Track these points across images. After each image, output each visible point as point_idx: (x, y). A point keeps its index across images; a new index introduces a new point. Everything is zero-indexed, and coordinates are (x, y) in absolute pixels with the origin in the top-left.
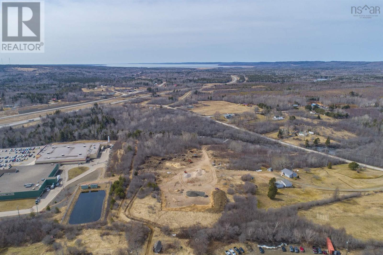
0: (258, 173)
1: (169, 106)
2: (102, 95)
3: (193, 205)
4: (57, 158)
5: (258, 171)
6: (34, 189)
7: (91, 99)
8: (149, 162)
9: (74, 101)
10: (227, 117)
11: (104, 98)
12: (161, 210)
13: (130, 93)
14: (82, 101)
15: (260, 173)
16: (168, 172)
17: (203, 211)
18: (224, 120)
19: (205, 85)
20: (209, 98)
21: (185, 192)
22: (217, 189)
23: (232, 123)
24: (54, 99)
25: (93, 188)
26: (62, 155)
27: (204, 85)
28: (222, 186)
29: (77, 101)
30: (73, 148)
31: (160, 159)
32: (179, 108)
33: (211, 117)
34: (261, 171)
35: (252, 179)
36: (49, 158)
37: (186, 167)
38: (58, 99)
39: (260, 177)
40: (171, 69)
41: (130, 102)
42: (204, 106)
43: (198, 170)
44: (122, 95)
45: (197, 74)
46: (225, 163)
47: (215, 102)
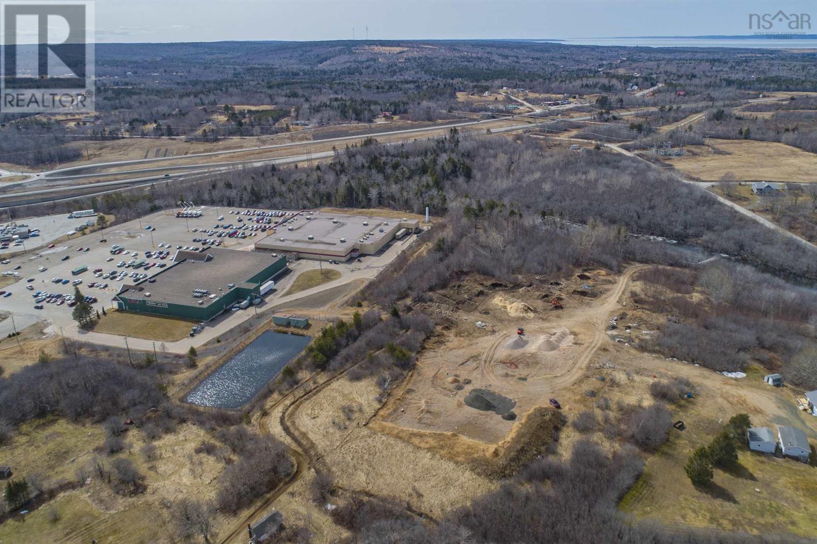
0: (726, 382)
1: (621, 147)
2: (486, 110)
3: (449, 433)
4: (297, 241)
5: (730, 375)
6: (202, 304)
7: (460, 118)
8: (454, 286)
9: (423, 120)
10: (760, 190)
11: (489, 117)
12: (365, 425)
13: (553, 108)
14: (440, 121)
15: (734, 382)
16: (480, 323)
17: (460, 459)
18: (746, 199)
19: (764, 96)
20: (741, 132)
21: (468, 388)
22: (556, 402)
23: (767, 210)
24: (387, 114)
25: (295, 327)
26: (310, 238)
27: (761, 96)
28: (578, 397)
29: (430, 120)
30: (343, 225)
31: (489, 283)
32: (644, 152)
33: (713, 186)
34: (741, 375)
35: (689, 397)
36: (283, 241)
37: (534, 318)
38: (394, 113)
39: (722, 396)
40: (706, 52)
41: (537, 129)
42: (715, 153)
43: (555, 334)
44: (533, 110)
45: (764, 65)
46: (650, 327)
47: (757, 144)
